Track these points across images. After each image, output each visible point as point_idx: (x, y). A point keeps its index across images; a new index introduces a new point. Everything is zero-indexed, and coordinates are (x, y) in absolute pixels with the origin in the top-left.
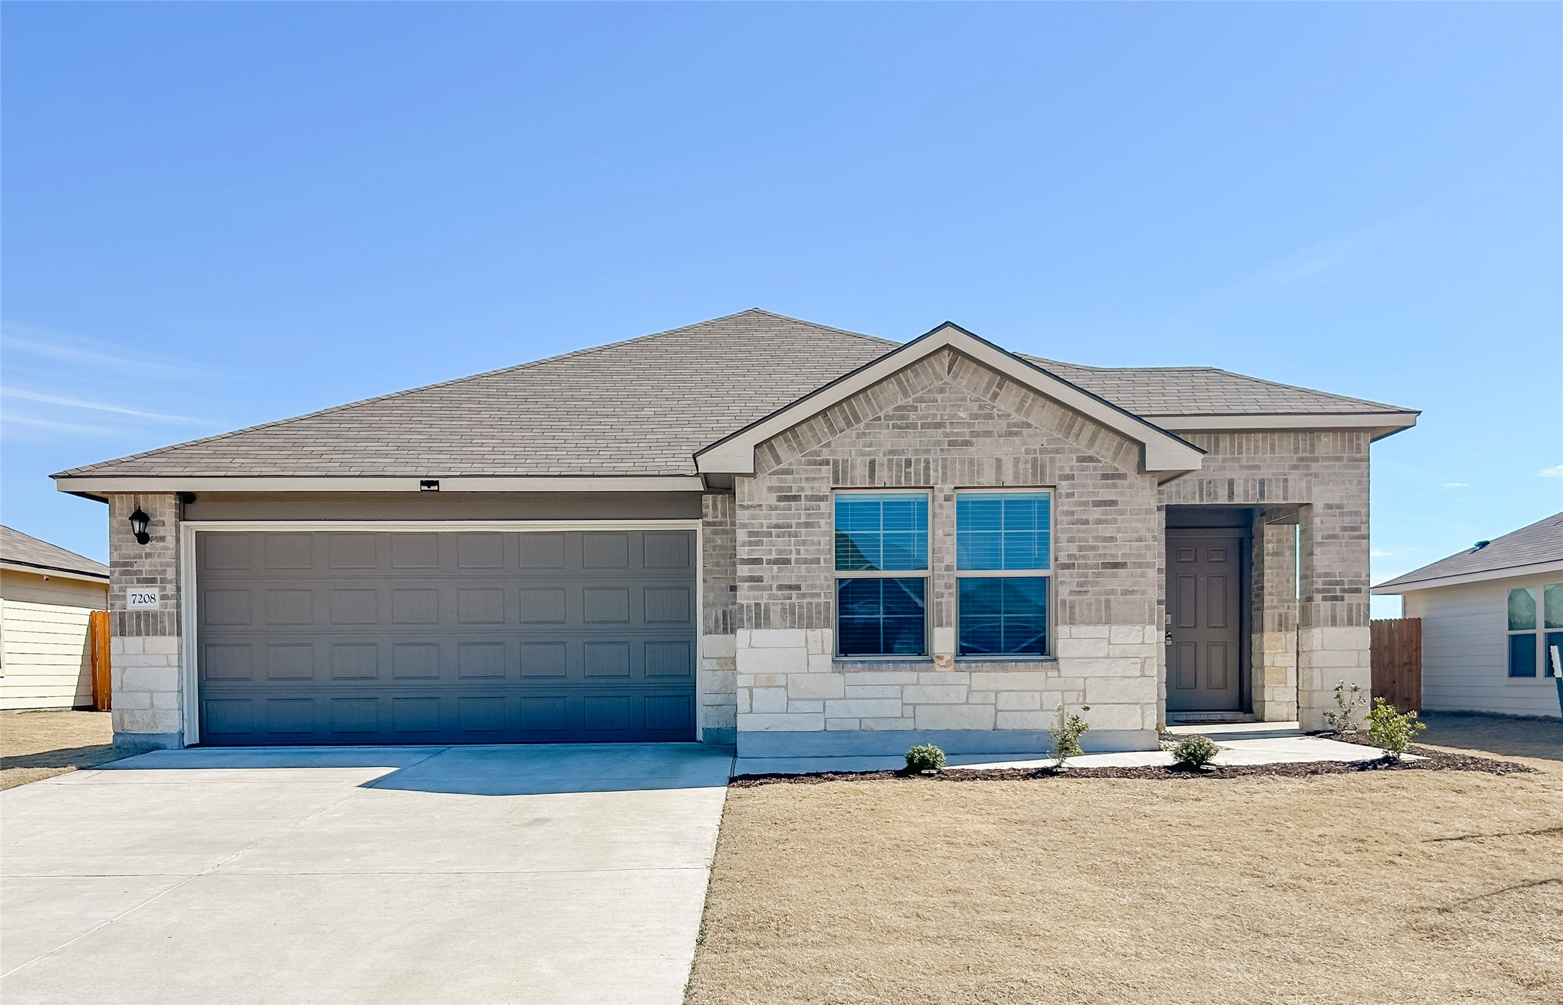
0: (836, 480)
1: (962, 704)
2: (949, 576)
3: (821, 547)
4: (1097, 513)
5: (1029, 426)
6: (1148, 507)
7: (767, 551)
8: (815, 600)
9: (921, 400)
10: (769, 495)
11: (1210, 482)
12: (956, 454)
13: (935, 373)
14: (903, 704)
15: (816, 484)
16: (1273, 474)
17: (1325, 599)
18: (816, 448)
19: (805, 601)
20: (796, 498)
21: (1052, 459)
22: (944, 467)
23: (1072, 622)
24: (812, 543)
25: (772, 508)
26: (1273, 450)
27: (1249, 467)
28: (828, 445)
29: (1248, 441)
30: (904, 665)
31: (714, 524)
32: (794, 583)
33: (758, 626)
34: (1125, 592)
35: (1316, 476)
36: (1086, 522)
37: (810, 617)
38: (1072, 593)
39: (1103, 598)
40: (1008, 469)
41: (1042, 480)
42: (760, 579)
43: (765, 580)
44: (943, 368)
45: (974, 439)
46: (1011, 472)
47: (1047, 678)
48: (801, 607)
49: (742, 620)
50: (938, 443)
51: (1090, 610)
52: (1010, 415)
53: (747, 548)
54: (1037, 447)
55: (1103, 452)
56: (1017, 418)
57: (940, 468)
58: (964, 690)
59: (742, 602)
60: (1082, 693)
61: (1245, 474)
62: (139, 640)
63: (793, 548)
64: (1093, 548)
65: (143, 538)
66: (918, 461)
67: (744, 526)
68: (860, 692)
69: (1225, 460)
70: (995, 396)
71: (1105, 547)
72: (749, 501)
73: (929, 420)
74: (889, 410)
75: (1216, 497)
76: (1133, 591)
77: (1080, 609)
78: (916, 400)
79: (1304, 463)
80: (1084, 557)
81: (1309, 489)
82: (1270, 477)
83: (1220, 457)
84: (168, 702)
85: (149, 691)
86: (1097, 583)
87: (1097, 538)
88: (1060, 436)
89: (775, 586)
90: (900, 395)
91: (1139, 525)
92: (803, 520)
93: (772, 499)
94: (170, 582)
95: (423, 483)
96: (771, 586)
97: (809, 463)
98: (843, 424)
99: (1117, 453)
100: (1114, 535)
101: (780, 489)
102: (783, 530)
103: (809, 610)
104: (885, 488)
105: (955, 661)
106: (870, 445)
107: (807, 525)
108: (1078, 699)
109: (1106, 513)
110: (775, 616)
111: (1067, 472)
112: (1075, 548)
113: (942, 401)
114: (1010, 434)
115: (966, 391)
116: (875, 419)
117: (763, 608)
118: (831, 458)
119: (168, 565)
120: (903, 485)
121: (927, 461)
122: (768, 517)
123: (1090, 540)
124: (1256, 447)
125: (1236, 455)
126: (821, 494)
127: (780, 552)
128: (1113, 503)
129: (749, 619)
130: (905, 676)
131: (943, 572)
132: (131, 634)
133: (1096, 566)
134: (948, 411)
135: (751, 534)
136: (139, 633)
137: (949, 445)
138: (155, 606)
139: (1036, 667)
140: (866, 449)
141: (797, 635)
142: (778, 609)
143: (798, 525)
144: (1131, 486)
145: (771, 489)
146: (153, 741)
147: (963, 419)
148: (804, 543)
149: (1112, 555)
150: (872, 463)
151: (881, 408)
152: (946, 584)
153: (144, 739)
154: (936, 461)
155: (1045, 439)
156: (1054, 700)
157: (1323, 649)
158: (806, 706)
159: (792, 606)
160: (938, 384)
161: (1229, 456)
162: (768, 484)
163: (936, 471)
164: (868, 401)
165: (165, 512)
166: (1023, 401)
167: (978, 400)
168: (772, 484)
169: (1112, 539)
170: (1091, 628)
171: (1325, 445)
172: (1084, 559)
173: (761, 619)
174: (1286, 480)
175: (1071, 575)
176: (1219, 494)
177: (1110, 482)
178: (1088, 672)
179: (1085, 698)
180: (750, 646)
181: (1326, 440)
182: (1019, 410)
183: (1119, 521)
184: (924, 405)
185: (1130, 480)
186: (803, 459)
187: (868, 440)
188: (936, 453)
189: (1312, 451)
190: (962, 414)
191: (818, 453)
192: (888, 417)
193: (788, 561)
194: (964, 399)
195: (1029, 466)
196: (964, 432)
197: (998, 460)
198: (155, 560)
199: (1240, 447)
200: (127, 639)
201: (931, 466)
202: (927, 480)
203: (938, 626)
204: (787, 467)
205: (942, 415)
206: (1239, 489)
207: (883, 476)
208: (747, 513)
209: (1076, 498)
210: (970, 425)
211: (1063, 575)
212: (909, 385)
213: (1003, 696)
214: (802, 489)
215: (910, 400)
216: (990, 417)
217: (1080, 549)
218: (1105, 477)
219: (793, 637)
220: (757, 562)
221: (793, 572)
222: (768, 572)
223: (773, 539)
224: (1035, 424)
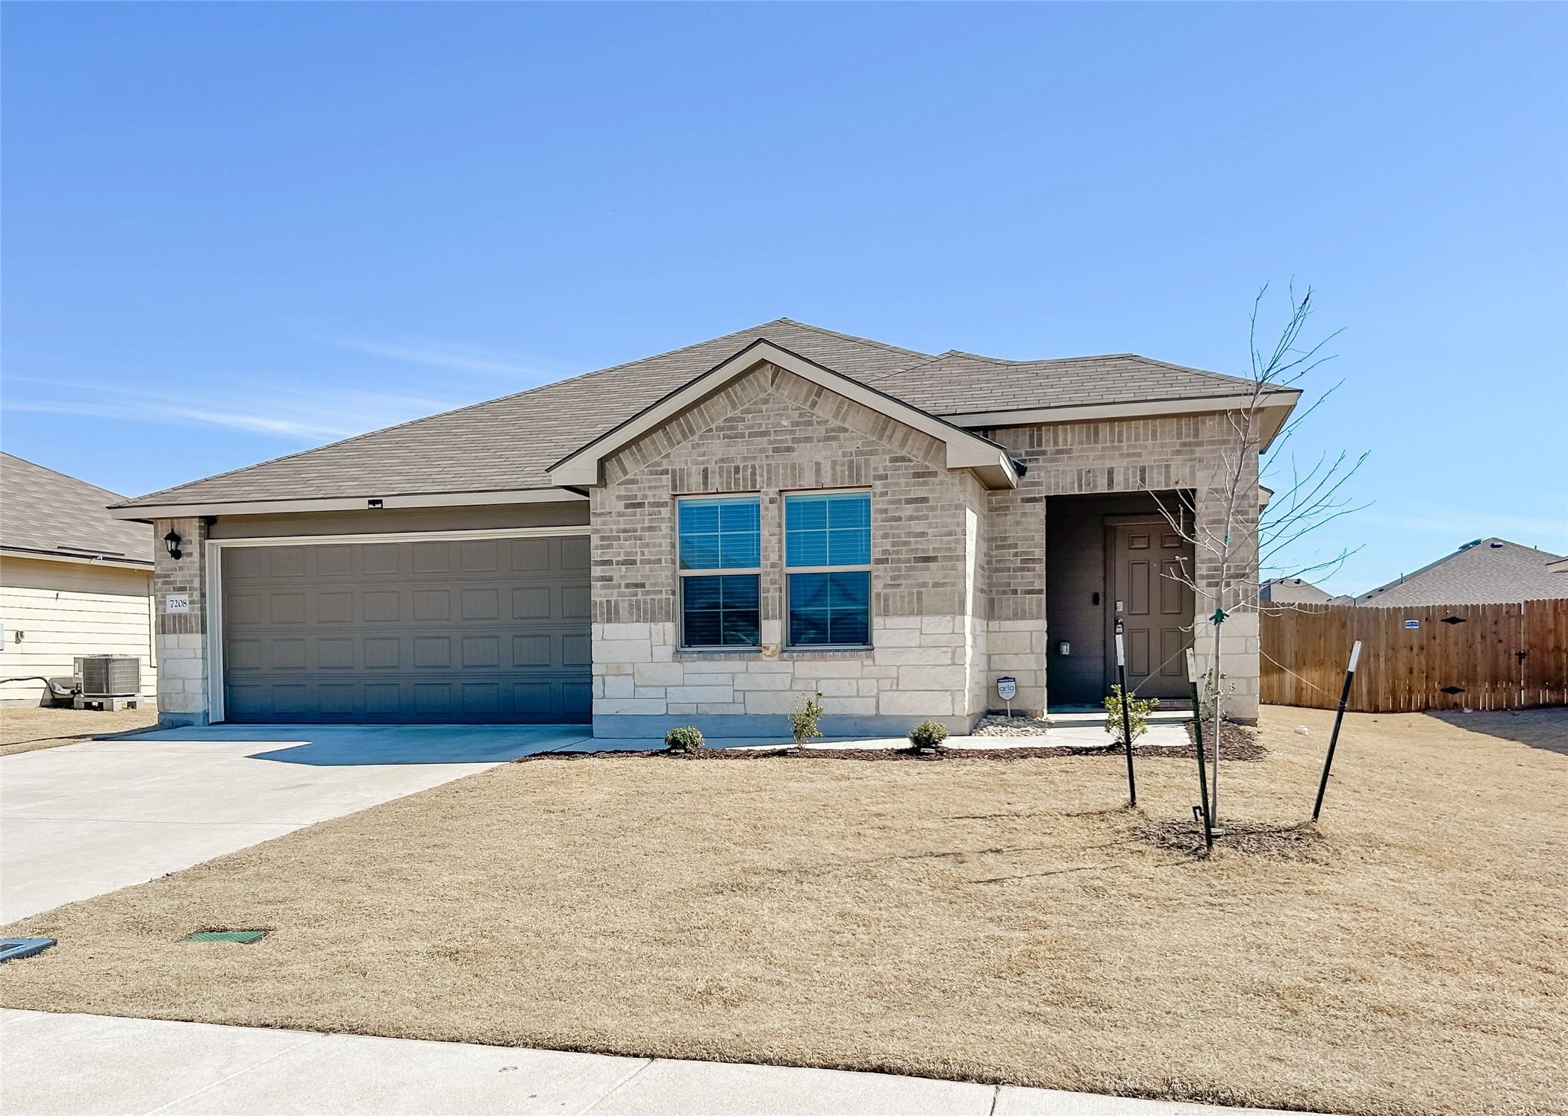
0: (674, 488)
1: (786, 691)
2: (774, 573)
3: (665, 548)
4: (909, 510)
5: (845, 430)
6: (958, 502)
7: (616, 553)
8: (657, 597)
9: (748, 411)
10: (618, 503)
11: (1089, 472)
12: (779, 459)
13: (760, 386)
14: (735, 690)
15: (658, 492)
16: (1155, 461)
17: (1209, 585)
18: (657, 459)
19: (649, 597)
20: (641, 505)
21: (866, 460)
22: (769, 472)
23: (886, 613)
24: (655, 546)
25: (619, 515)
26: (1154, 437)
27: (1129, 455)
28: (667, 456)
29: (1129, 428)
30: (734, 655)
32: (639, 581)
33: (609, 621)
34: (936, 585)
35: (1200, 460)
36: (899, 519)
37: (653, 612)
38: (886, 586)
39: (915, 591)
40: (827, 471)
41: (858, 480)
42: (610, 579)
43: (615, 579)
44: (767, 381)
45: (795, 445)
46: (829, 474)
47: (863, 666)
48: (645, 603)
49: (596, 615)
50: (763, 450)
51: (903, 602)
52: (827, 421)
53: (599, 551)
54: (853, 450)
55: (915, 452)
56: (835, 423)
57: (765, 473)
58: (788, 677)
59: (595, 599)
60: (895, 681)
61: (1125, 462)
62: (175, 636)
63: (638, 550)
64: (906, 543)
65: (176, 554)
66: (746, 467)
67: (597, 531)
68: (696, 679)
69: (1104, 449)
70: (814, 404)
71: (916, 542)
72: (601, 508)
73: (755, 430)
74: (720, 422)
75: (1095, 487)
76: (944, 583)
77: (894, 601)
78: (743, 412)
79: (1188, 448)
80: (897, 552)
81: (1193, 474)
82: (1152, 463)
83: (1100, 446)
84: (196, 686)
85: (182, 678)
86: (910, 576)
87: (909, 534)
88: (874, 439)
89: (623, 584)
90: (729, 408)
91: (949, 520)
92: (647, 524)
93: (620, 506)
94: (196, 590)
95: (370, 502)
96: (620, 584)
97: (651, 473)
98: (679, 437)
99: (927, 453)
100: (925, 530)
101: (627, 497)
102: (630, 534)
103: (653, 606)
104: (717, 493)
105: (782, 651)
106: (704, 455)
108: (892, 686)
109: (917, 510)
110: (623, 612)
111: (881, 472)
112: (889, 545)
113: (767, 411)
114: (828, 439)
115: (787, 400)
116: (708, 431)
117: (613, 604)
118: (670, 467)
120: (733, 490)
121: (753, 468)
122: (615, 523)
123: (903, 535)
124: (1137, 435)
125: (1116, 444)
126: (662, 501)
127: (627, 554)
128: (924, 500)
129: (602, 614)
130: (735, 665)
131: (769, 569)
132: (170, 633)
133: (908, 561)
134: (772, 420)
135: (603, 538)
136: (175, 632)
137: (773, 452)
138: (185, 610)
139: (852, 656)
140: (700, 458)
141: (641, 629)
142: (626, 605)
143: (643, 529)
144: (941, 483)
145: (619, 498)
146: (185, 718)
147: (786, 426)
148: (647, 545)
149: (924, 550)
150: (705, 470)
151: (713, 420)
152: (771, 580)
153: (179, 717)
154: (761, 467)
155: (860, 442)
156: (869, 687)
158: (651, 693)
159: (638, 602)
160: (763, 395)
161: (1108, 444)
162: (618, 493)
163: (762, 476)
164: (701, 414)
165: (192, 533)
166: (839, 407)
167: (799, 408)
168: (620, 493)
169: (923, 534)
170: (904, 619)
171: (1210, 428)
172: (897, 554)
173: (612, 614)
174: (1168, 467)
175: (885, 569)
176: (1099, 483)
177: (921, 480)
178: (901, 661)
179: (898, 686)
180: (603, 639)
181: (1211, 423)
182: (836, 416)
183: (930, 517)
184: (750, 416)
185: (940, 477)
186: (646, 470)
187: (702, 450)
188: (762, 460)
189: (1196, 435)
190: (785, 423)
191: (659, 464)
192: (719, 429)
193: (634, 562)
194: (785, 409)
195: (846, 468)
196: (786, 439)
197: (818, 464)
198: (185, 572)
199: (1120, 435)
200: (168, 637)
201: (757, 472)
202: (754, 485)
203: (764, 619)
204: (633, 477)
205: (766, 424)
206: (1119, 478)
207: (716, 482)
208: (599, 520)
209: (889, 497)
210: (791, 432)
211: (878, 570)
212: (737, 398)
213: (823, 684)
214: (645, 497)
215: (738, 411)
216: (810, 423)
217: (894, 544)
218: (917, 475)
219: (639, 630)
220: (608, 563)
221: (638, 571)
222: (618, 572)
223: (622, 542)
224: (851, 429)
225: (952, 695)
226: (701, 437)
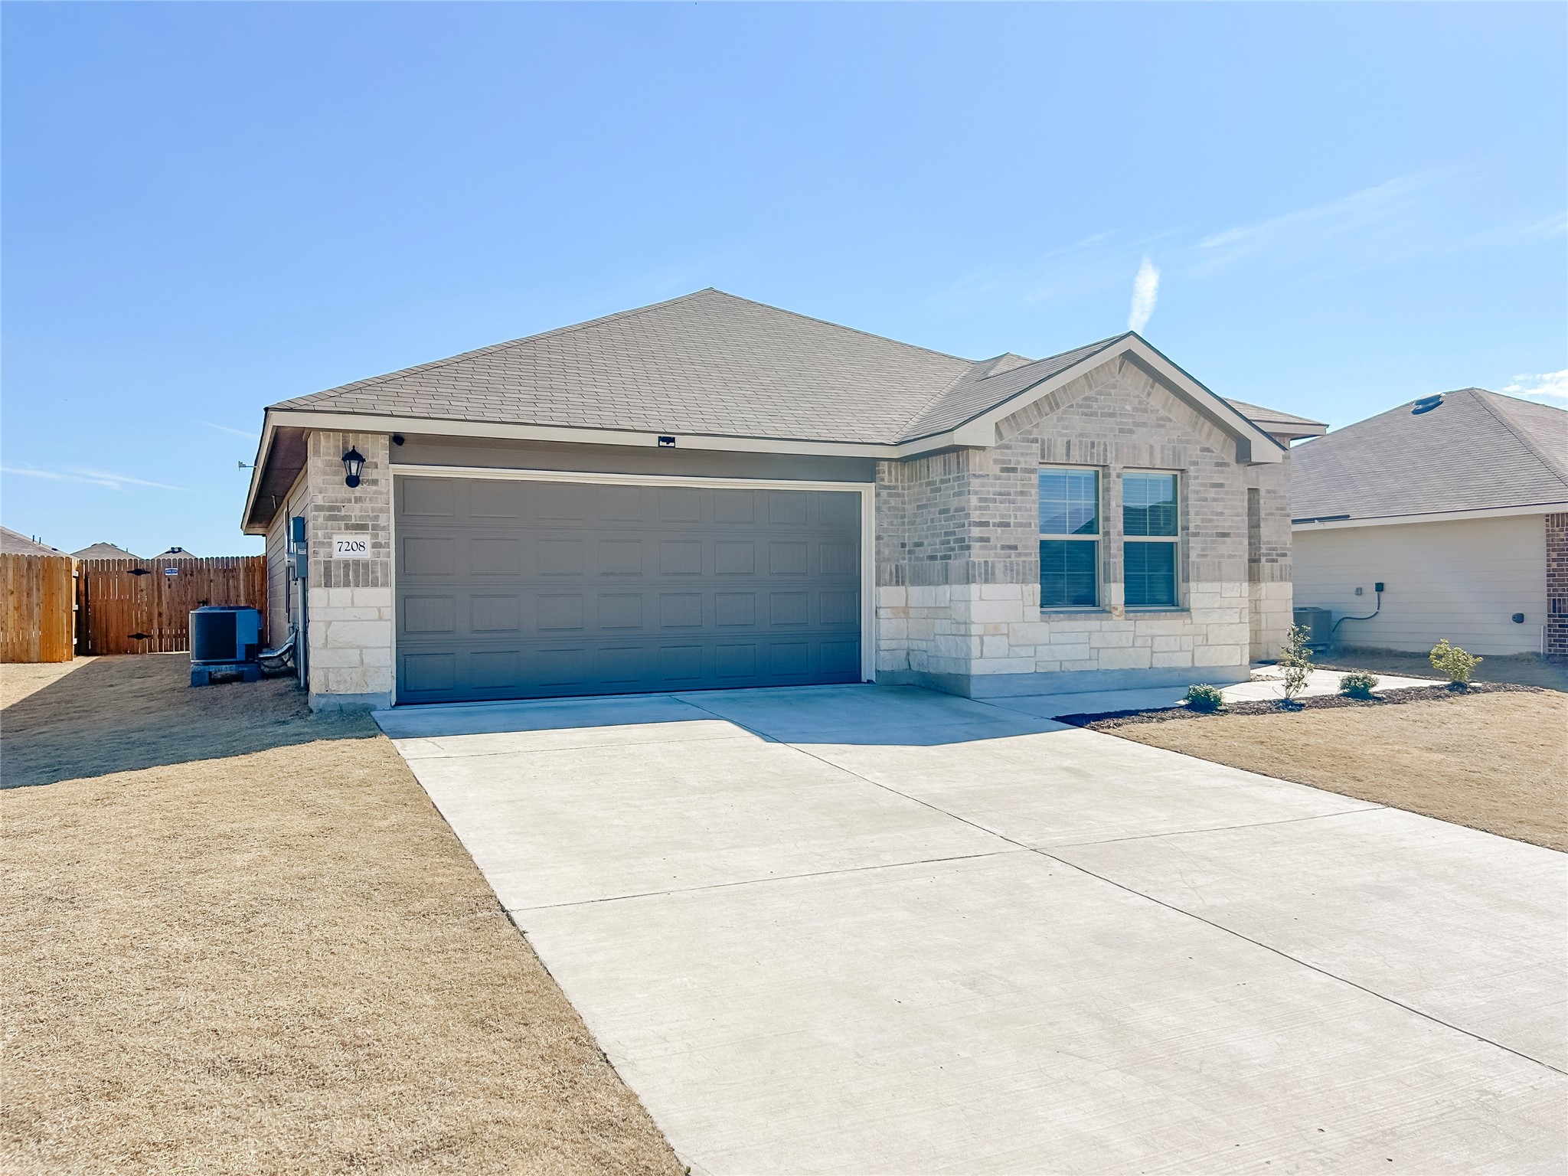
0: (1043, 457)
1: (1130, 647)
2: (1120, 540)
3: (1032, 513)
4: (1212, 493)
5: (1170, 420)
6: (1242, 489)
7: (993, 516)
8: (1028, 559)
9: (1100, 393)
10: (994, 466)
12: (1124, 440)
13: (1111, 371)
14: (1091, 648)
15: (1029, 459)
17: (1267, 561)
18: (1029, 427)
19: (1021, 559)
20: (1014, 470)
21: (1185, 447)
22: (1117, 450)
23: (1198, 580)
24: (1026, 510)
25: (997, 478)
28: (1037, 426)
31: (889, 488)
32: (1013, 543)
33: (986, 581)
34: (1230, 556)
36: (1205, 500)
37: (1024, 573)
38: (1199, 556)
39: (1216, 560)
40: (1157, 454)
41: (1179, 464)
42: (988, 540)
43: (992, 541)
44: (1116, 367)
45: (1135, 429)
46: (1159, 457)
47: (1184, 625)
48: (1018, 565)
49: (974, 576)
50: (1112, 430)
51: (1209, 570)
52: (1158, 411)
53: (978, 512)
54: (1175, 438)
55: (1216, 443)
56: (1162, 413)
57: (1113, 450)
58: (1131, 635)
59: (974, 560)
60: (1205, 637)
62: (347, 591)
63: (1012, 513)
64: (1211, 521)
65: (353, 481)
66: (1099, 443)
67: (976, 493)
68: (1060, 638)
70: (1149, 394)
71: (1218, 520)
72: (980, 470)
73: (1106, 410)
74: (1079, 400)
76: (1235, 555)
77: (1203, 570)
78: (1097, 393)
85: (358, 647)
86: (1213, 548)
87: (1212, 513)
88: (1189, 430)
89: (999, 546)
90: (1087, 388)
91: (1236, 503)
92: (1019, 489)
93: (996, 470)
94: (382, 528)
95: (661, 439)
96: (996, 546)
97: (1024, 440)
98: (1047, 409)
99: (1223, 447)
100: (1223, 511)
101: (1003, 462)
102: (1004, 497)
104: (1076, 465)
105: (1126, 611)
106: (1066, 429)
107: (1022, 493)
108: (1203, 641)
109: (1218, 493)
110: (999, 573)
111: (1194, 459)
112: (1200, 521)
113: (1114, 394)
114: (1158, 426)
115: (1130, 388)
116: (1070, 406)
117: (990, 565)
118: (1039, 437)
119: (381, 510)
120: (1089, 463)
121: (1105, 445)
122: (992, 485)
123: (1208, 514)
126: (1032, 467)
127: (1003, 516)
128: (1221, 485)
129: (980, 576)
130: (1091, 624)
131: (1116, 537)
132: (337, 585)
133: (1211, 535)
134: (1118, 403)
135: (981, 500)
136: (347, 584)
137: (1120, 432)
138: (366, 555)
140: (1065, 432)
141: (1015, 589)
142: (1001, 566)
143: (1016, 493)
145: (996, 461)
146: (361, 701)
147: (1128, 411)
148: (1020, 509)
149: (1222, 527)
150: (1068, 442)
151: (1074, 398)
152: (1118, 547)
154: (1111, 444)
155: (1180, 431)
156: (1188, 642)
157: (1267, 599)
158: (1022, 651)
159: (1011, 563)
160: (1112, 381)
162: (994, 457)
163: (1111, 452)
164: (1065, 391)
165: (378, 452)
166: (1167, 399)
167: (1138, 397)
168: (996, 457)
169: (1221, 514)
170: (1210, 584)
172: (1205, 530)
173: (989, 577)
175: (1197, 541)
177: (1220, 468)
178: (1209, 620)
179: (1207, 641)
180: (981, 599)
182: (1164, 407)
183: (1226, 500)
184: (1102, 397)
185: (1232, 467)
186: (1019, 437)
187: (1065, 423)
188: (1111, 438)
190: (1128, 407)
191: (1030, 432)
192: (1079, 406)
193: (1008, 525)
194: (1129, 395)
195: (1171, 452)
196: (1129, 422)
198: (367, 505)
200: (333, 591)
201: (1108, 449)
202: (1105, 460)
203: (1114, 582)
204: (1008, 443)
205: (1115, 408)
207: (1076, 456)
208: (978, 481)
209: (1199, 481)
210: (1132, 416)
211: (1193, 542)
212: (1093, 380)
213: (1157, 640)
214: (1018, 462)
215: (1093, 392)
216: (1145, 411)
217: (1203, 520)
218: (1218, 464)
219: (1012, 590)
220: (985, 524)
221: (1012, 534)
222: (994, 533)
223: (998, 504)
224: (1174, 420)
225: (1241, 648)
226: (1065, 412)
